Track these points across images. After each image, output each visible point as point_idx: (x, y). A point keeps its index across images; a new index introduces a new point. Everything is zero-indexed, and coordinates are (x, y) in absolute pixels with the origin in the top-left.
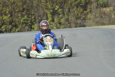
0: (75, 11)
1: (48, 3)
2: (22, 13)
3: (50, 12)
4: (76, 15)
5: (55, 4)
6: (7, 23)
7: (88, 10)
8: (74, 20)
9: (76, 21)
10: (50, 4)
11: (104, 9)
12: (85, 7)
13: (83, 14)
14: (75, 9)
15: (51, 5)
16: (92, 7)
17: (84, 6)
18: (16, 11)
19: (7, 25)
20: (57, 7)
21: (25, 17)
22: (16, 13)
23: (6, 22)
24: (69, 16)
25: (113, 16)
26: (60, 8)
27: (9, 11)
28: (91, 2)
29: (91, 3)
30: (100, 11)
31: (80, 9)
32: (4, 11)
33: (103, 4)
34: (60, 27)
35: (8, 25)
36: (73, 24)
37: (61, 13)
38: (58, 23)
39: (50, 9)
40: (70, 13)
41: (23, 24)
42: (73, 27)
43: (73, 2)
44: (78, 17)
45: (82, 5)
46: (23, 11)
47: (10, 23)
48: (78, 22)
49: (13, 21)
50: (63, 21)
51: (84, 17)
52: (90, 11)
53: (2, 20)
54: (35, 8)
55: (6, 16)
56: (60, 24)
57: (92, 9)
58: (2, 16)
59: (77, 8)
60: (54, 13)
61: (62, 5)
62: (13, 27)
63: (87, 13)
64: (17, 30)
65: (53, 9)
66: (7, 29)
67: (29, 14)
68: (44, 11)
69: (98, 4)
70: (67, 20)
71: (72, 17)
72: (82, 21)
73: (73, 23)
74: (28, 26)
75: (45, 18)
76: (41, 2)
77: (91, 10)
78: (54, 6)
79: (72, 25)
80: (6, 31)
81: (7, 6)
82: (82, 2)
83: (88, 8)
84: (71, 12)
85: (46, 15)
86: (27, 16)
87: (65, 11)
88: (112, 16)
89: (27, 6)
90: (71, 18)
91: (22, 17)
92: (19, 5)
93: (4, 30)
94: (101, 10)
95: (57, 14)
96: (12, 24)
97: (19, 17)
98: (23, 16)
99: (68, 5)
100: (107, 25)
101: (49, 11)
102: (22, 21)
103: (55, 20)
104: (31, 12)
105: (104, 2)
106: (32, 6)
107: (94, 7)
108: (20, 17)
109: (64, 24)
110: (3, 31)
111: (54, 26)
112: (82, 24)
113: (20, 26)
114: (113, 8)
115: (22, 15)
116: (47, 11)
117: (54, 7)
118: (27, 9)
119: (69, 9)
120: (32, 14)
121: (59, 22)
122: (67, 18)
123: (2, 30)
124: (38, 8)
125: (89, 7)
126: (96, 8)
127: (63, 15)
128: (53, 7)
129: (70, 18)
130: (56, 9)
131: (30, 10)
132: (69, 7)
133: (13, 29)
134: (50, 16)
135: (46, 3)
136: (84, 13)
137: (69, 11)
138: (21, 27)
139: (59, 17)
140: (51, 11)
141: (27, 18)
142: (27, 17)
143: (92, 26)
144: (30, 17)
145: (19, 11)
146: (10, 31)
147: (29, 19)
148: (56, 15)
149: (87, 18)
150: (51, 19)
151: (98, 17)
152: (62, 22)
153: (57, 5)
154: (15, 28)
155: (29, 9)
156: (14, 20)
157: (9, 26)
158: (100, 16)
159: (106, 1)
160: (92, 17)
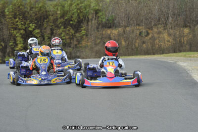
0: (62, 33)
1: (17, 20)
3: (21, 34)
4: (64, 39)
5: (28, 22)
7: (83, 32)
10: (19, 21)
11: (109, 31)
13: (75, 39)
14: (61, 30)
15: (22, 23)
16: (89, 28)
17: (76, 26)
20: (32, 26)
25: (123, 43)
28: (88, 19)
29: (88, 21)
30: (103, 34)
31: (69, 31)
33: (106, 23)
37: (38, 36)
39: (20, 29)
43: (58, 18)
44: (66, 42)
45: (73, 24)
51: (75, 43)
52: (86, 35)
57: (89, 30)
59: (65, 28)
63: (82, 37)
69: (99, 24)
72: (73, 49)
75: (12, 43)
77: (88, 32)
78: (27, 23)
82: (72, 19)
83: (82, 29)
84: (54, 34)
85: (13, 39)
87: (46, 32)
88: (121, 42)
94: (104, 32)
99: (51, 23)
101: (18, 32)
105: (108, 20)
107: (92, 26)
112: (73, 55)
114: (122, 30)
116: (15, 32)
117: (26, 26)
119: (52, 30)
126: (96, 30)
127: (42, 39)
128: (25, 25)
130: (30, 29)
132: (52, 26)
134: (20, 41)
136: (75, 36)
137: (52, 33)
140: (22, 31)
143: (90, 58)
149: (81, 45)
150: (22, 45)
151: (98, 44)
153: (31, 22)
158: (102, 42)
159: (111, 18)
160: (89, 44)
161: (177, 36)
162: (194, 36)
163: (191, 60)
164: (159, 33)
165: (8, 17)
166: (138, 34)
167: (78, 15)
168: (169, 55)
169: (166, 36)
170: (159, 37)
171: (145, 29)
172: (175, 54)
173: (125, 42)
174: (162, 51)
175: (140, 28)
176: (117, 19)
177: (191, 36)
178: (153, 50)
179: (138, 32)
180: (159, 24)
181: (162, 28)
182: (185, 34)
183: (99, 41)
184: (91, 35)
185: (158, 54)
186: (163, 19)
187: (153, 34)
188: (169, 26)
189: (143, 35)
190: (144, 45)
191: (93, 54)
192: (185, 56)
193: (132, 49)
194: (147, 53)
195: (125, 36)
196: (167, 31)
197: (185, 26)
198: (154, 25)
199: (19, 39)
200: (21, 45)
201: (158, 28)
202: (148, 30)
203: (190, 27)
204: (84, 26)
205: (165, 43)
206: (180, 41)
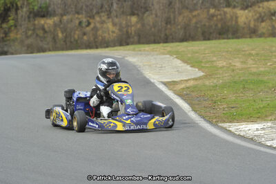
7: (11, 22)
11: (42, 21)
25: (60, 35)
30: (34, 25)
33: (38, 12)
57: (19, 20)
69: (30, 13)
83: (10, 18)
88: (58, 34)
94: (36, 22)
100: (50, 50)
105: (40, 7)
114: (59, 20)
126: (27, 19)
149: (8, 38)
151: (31, 36)
158: (35, 35)
159: (44, 5)
160: (18, 36)
161: (124, 26)
162: (143, 25)
163: (141, 54)
164: (103, 22)
166: (77, 24)
168: (116, 48)
169: (110, 25)
170: (102, 27)
171: (85, 17)
172: (122, 48)
173: (62, 33)
174: (106, 44)
175: (80, 16)
176: (52, 7)
177: (139, 26)
178: (95, 42)
179: (77, 22)
180: (102, 12)
181: (106, 17)
182: (133, 24)
183: (30, 33)
184: (21, 26)
185: (102, 47)
186: (106, 6)
187: (95, 23)
188: (114, 13)
189: (84, 25)
190: (85, 38)
191: (23, 49)
192: (134, 50)
193: (71, 42)
194: (89, 46)
195: (62, 26)
196: (110, 20)
197: (133, 14)
198: (96, 13)
201: (100, 17)
202: (88, 19)
203: (138, 15)
204: (12, 15)
205: (109, 34)
206: (127, 32)
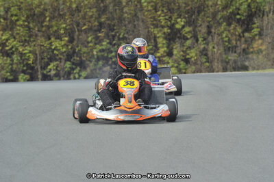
0: (223, 32)
1: (159, 13)
2: (96, 34)
3: (164, 33)
4: (226, 41)
5: (175, 15)
6: (62, 57)
8: (220, 54)
9: (224, 56)
10: (163, 15)
12: (247, 24)
13: (243, 39)
14: (222, 28)
15: (167, 17)
16: (265, 24)
17: (246, 22)
18: (84, 28)
19: (61, 62)
20: (180, 23)
21: (104, 43)
22: (83, 33)
23: (58, 55)
24: (207, 44)
26: (188, 23)
27: (65, 29)
28: (264, 11)
29: (263, 15)
32: (55, 28)
34: (186, 69)
35: (63, 61)
36: (218, 63)
37: (189, 37)
38: (182, 60)
39: (163, 27)
40: (212, 36)
41: (98, 59)
42: (217, 69)
43: (219, 11)
44: (229, 45)
45: (240, 19)
46: (99, 31)
47: (69, 57)
48: (230, 58)
49: (74, 52)
50: (193, 54)
51: (243, 46)
52: (260, 34)
53: (50, 48)
54: (127, 22)
55: (58, 40)
56: (187, 61)
58: (50, 39)
59: (229, 24)
60: (174, 36)
61: (193, 17)
62: (74, 66)
63: (253, 39)
64: (84, 74)
65: (172, 27)
66: (59, 71)
67: (114, 37)
68: (148, 31)
70: (204, 52)
71: (216, 47)
72: (240, 56)
73: (218, 60)
74: (111, 65)
75: (151, 47)
76: (142, 9)
77: (262, 30)
78: (173, 18)
79: (216, 64)
80: (58, 76)
81: (62, 16)
82: (240, 12)
84: (213, 34)
85: (153, 41)
86: (108, 41)
87: (200, 31)
89: (108, 19)
90: (214, 48)
91: (96, 44)
92: (91, 14)
93: (53, 72)
95: (179, 38)
96: (72, 60)
97: (88, 43)
98: (98, 41)
99: (208, 17)
101: (161, 31)
102: (97, 52)
103: (175, 52)
104: (117, 32)
106: (121, 20)
107: (268, 22)
108: (91, 44)
109: (195, 64)
110: (50, 76)
111: (172, 67)
112: (239, 63)
113: (91, 65)
115: (97, 38)
116: (156, 31)
117: (173, 22)
118: (109, 25)
119: (209, 27)
120: (121, 36)
121: (183, 58)
122: (205, 49)
123: (49, 74)
124: (136, 23)
125: (258, 24)
127: (194, 41)
128: (170, 21)
129: (211, 47)
130: (178, 26)
131: (115, 28)
132: (209, 22)
133: (75, 72)
134: (163, 44)
135: (153, 11)
136: (244, 36)
137: (209, 33)
138: (92, 68)
139: (184, 46)
140: (166, 30)
141: (109, 45)
142: (108, 43)
143: (264, 68)
144: (115, 45)
145: (90, 29)
146: (68, 76)
147: (112, 49)
148: (177, 40)
150: (166, 49)
152: (192, 57)
153: (179, 16)
154: (78, 68)
155: (114, 25)
156: (77, 50)
157: (65, 64)
165: (146, 9)
167: (249, 6)
199: (161, 41)
200: (163, 50)
